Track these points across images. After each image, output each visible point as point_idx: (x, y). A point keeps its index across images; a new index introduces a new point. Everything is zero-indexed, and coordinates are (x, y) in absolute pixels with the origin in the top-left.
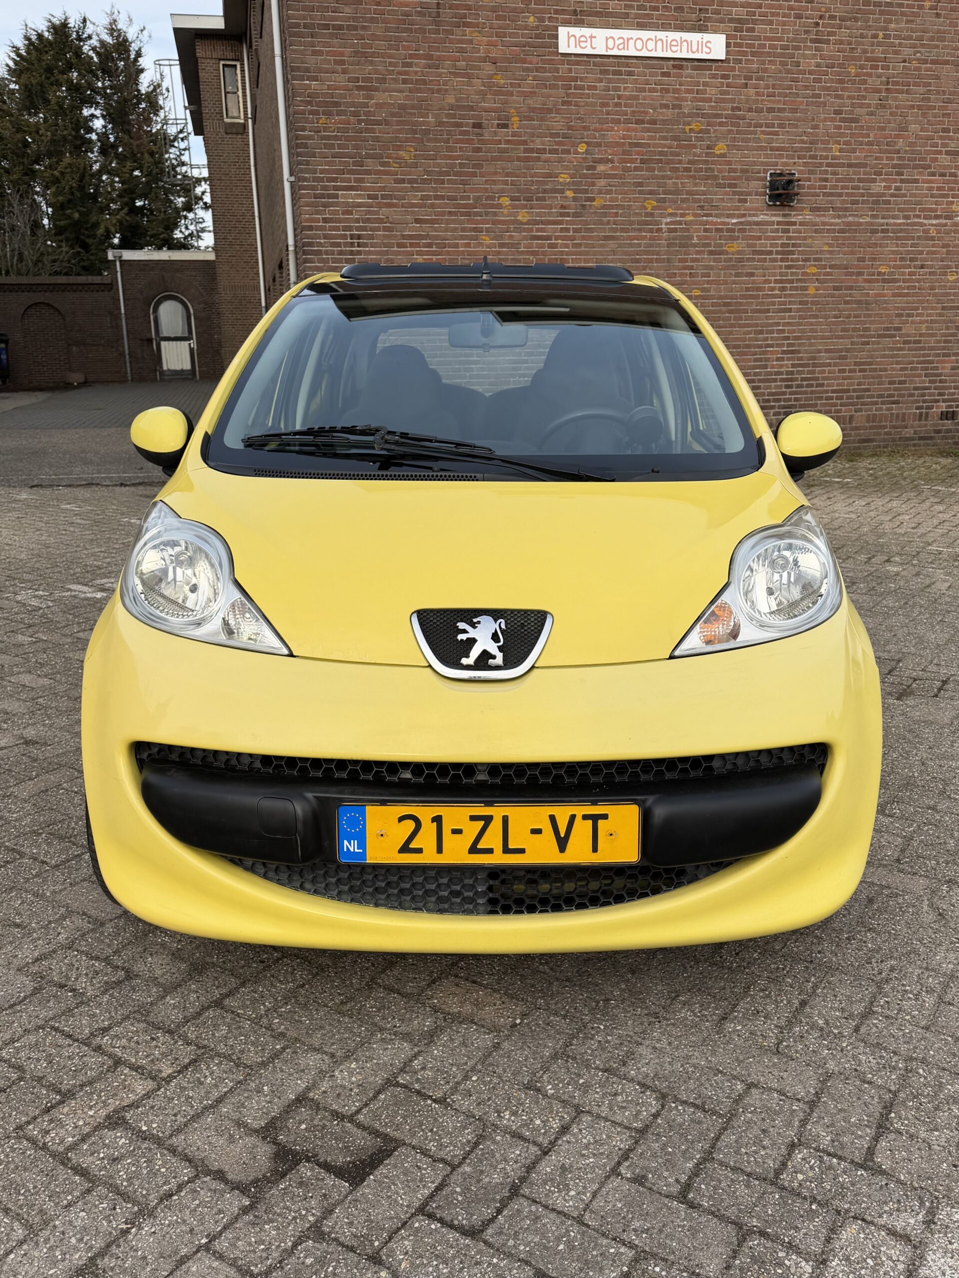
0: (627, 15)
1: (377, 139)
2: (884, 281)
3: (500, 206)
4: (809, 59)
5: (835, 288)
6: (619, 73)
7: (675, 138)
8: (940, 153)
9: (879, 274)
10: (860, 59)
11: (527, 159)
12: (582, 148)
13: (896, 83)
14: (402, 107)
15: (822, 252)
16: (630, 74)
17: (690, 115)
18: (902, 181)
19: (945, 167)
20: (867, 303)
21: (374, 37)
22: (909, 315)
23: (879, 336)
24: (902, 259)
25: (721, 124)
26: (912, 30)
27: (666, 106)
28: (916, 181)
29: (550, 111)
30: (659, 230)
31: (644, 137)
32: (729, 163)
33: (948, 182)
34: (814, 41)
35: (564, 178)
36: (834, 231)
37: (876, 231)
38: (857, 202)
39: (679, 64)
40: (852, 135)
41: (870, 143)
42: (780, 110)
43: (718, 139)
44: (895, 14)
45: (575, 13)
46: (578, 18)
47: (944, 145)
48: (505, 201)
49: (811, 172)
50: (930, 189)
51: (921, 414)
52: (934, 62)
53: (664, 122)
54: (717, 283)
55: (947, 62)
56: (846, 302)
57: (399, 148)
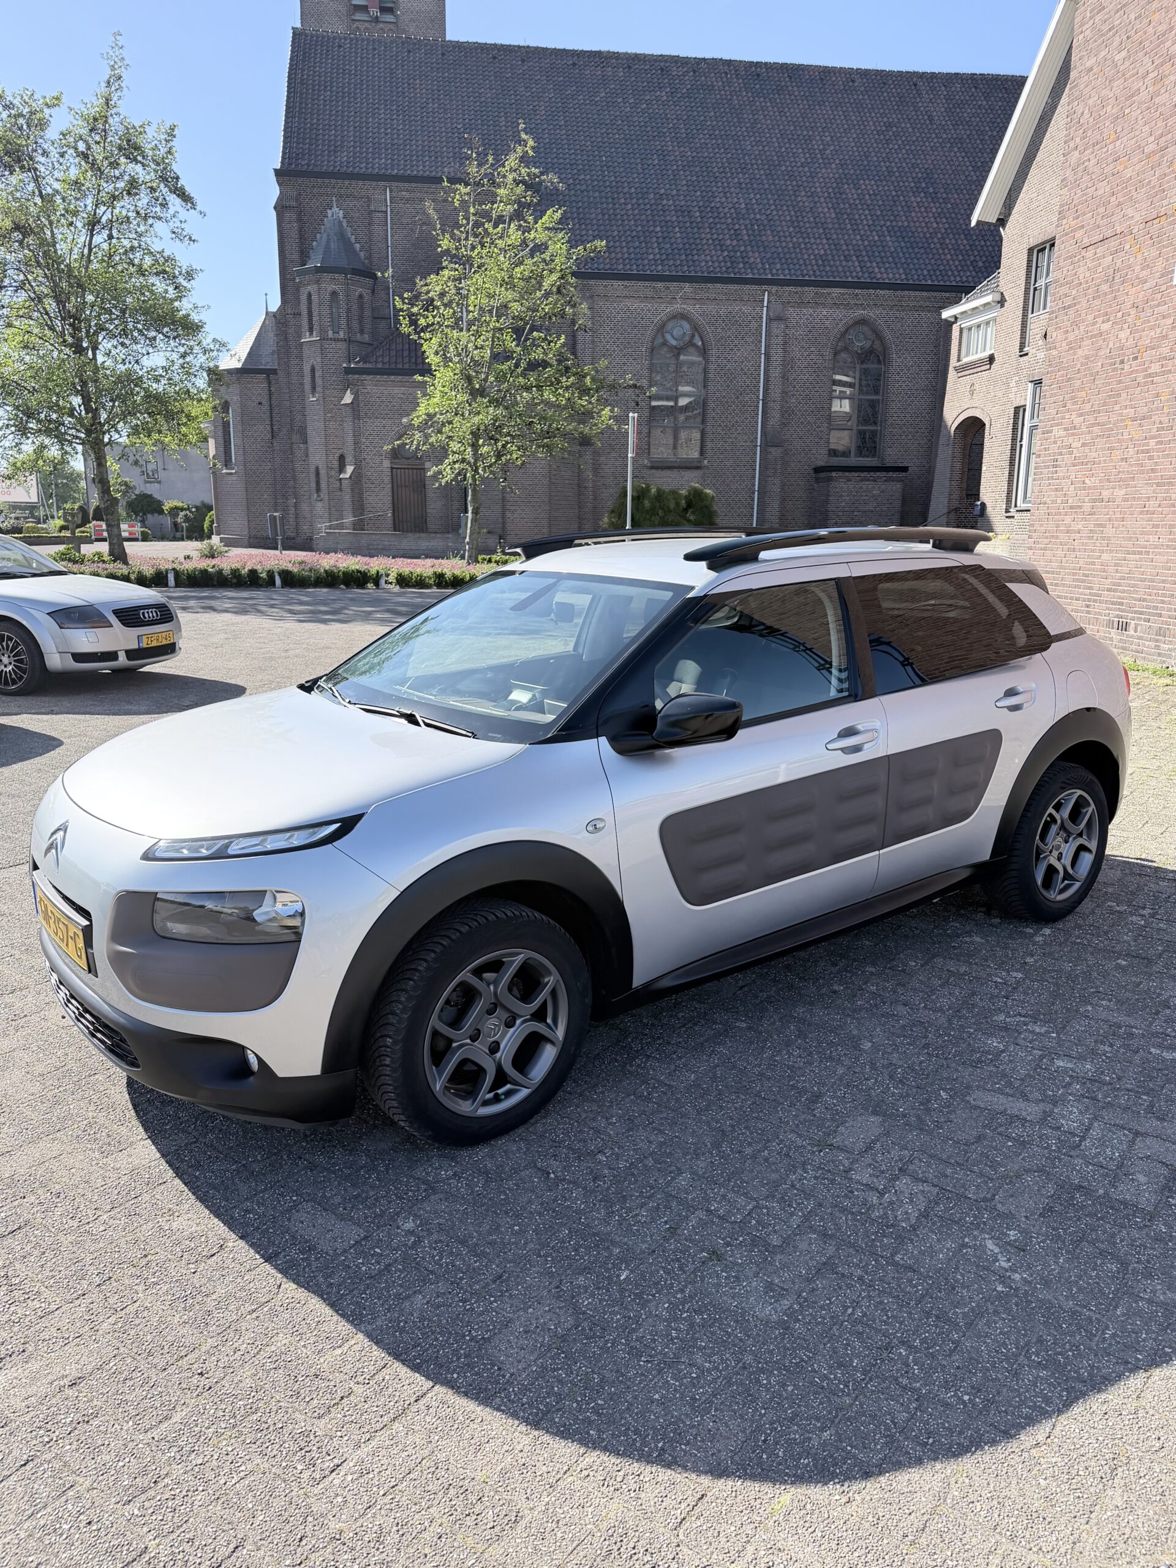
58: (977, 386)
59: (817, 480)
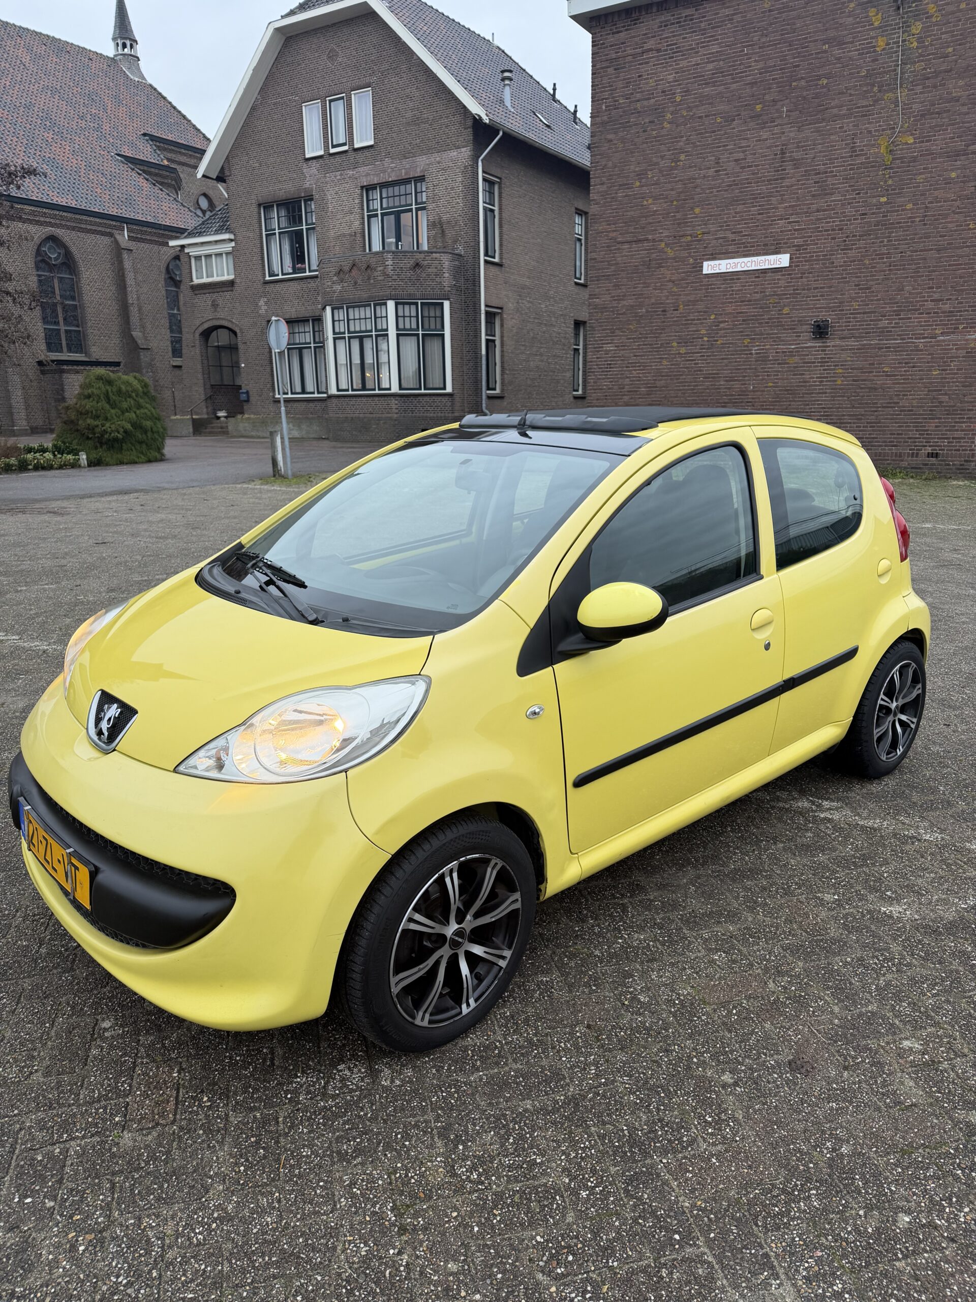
0: (738, 252)
1: (620, 321)
2: (887, 376)
3: (672, 347)
4: (839, 259)
5: (854, 381)
6: (733, 279)
7: (761, 308)
8: (927, 301)
9: (884, 372)
10: (871, 255)
11: (686, 324)
12: (713, 317)
13: (894, 266)
14: (632, 306)
15: (846, 361)
16: (738, 279)
17: (770, 295)
18: (900, 319)
19: (930, 309)
20: (876, 389)
21: (622, 278)
22: (904, 395)
23: (883, 407)
24: (899, 363)
25: (787, 298)
26: (907, 235)
27: (757, 293)
28: (910, 318)
29: (698, 301)
30: (751, 354)
31: (744, 309)
32: (791, 318)
33: (933, 317)
34: (842, 250)
35: (704, 332)
36: (854, 349)
37: (880, 348)
38: (869, 333)
39: (764, 271)
40: (866, 297)
41: (879, 300)
42: (821, 288)
43: (785, 306)
44: (896, 228)
45: (712, 254)
46: (713, 257)
47: (928, 297)
48: (675, 344)
49: (839, 319)
50: (919, 322)
51: (913, 454)
52: (921, 251)
53: (755, 300)
54: (783, 379)
55: (932, 250)
56: (862, 388)
57: (629, 324)
58: (220, 302)
59: (43, 372)
